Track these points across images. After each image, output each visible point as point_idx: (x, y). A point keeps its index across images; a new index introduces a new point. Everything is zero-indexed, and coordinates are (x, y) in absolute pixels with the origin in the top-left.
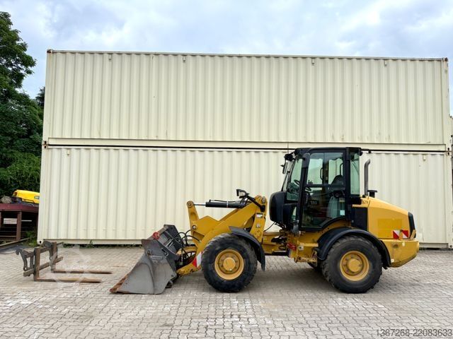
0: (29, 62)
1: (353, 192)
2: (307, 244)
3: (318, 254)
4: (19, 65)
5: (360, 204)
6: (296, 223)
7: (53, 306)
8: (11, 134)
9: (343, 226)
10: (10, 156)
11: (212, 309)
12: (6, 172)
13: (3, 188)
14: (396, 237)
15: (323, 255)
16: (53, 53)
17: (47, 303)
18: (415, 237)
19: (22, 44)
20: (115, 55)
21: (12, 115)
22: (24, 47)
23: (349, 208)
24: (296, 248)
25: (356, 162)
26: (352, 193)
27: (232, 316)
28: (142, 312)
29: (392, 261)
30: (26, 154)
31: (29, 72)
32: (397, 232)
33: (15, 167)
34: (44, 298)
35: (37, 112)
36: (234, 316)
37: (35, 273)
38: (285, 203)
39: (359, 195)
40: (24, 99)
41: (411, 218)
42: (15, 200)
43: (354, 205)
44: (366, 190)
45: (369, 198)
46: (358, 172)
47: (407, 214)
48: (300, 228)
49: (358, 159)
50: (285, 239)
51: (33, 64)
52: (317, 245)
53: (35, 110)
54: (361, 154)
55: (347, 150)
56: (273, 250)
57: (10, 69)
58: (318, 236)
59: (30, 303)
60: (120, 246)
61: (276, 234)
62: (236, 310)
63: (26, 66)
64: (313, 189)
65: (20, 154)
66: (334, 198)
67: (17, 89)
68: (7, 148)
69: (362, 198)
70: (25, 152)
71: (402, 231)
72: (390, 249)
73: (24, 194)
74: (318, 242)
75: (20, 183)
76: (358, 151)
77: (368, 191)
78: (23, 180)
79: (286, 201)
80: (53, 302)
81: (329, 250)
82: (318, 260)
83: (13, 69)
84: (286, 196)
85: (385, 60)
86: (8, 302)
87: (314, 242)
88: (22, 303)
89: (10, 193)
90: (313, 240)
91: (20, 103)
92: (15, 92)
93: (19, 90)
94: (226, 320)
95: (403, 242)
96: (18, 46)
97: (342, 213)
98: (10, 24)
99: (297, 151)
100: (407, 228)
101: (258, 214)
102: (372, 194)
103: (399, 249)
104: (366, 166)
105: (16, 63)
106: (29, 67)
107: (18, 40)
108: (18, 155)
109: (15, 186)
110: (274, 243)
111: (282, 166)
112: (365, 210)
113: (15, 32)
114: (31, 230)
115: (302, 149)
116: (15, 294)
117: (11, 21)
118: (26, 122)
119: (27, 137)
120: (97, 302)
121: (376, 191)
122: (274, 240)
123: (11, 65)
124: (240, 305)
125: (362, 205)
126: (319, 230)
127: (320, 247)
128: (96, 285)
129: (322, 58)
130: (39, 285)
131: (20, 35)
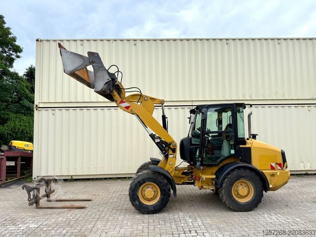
0: (18, 50)
1: (240, 135)
2: (208, 175)
3: (216, 183)
4: (11, 52)
5: (245, 145)
6: (198, 160)
7: (54, 228)
8: (7, 101)
9: (233, 161)
10: (6, 116)
11: (174, 226)
12: (3, 128)
13: (2, 139)
14: (272, 168)
15: (219, 184)
16: (41, 41)
17: (49, 226)
18: (287, 168)
19: (13, 37)
20: (85, 42)
21: (7, 87)
22: (14, 39)
23: (237, 148)
24: (199, 179)
25: (241, 113)
26: (239, 137)
27: (190, 231)
28: (122, 231)
29: (271, 186)
30: (18, 114)
31: (18, 57)
32: (274, 165)
33: (11, 124)
34: (46, 222)
35: (25, 85)
36: (192, 232)
37: (37, 202)
38: (191, 145)
39: (244, 138)
40: (15, 76)
41: (283, 154)
42: (11, 148)
43: (241, 146)
44: (250, 134)
45: (252, 140)
46: (243, 121)
47: (280, 151)
48: (202, 165)
49: (243, 112)
50: (192, 172)
51: (20, 51)
52: (214, 177)
53: (23, 83)
54: (245, 108)
55: (235, 106)
56: (182, 181)
57: (5, 55)
58: (215, 169)
59: (36, 226)
60: (93, 179)
61: (185, 169)
62: (192, 227)
63: (16, 52)
64: (211, 135)
65: (13, 115)
66: (226, 141)
67: (9, 69)
68: (4, 111)
69: (247, 141)
70: (16, 113)
71: (277, 164)
72: (268, 178)
73: (17, 144)
74: (215, 174)
75: (14, 135)
76: (243, 106)
77: (251, 135)
78: (16, 133)
79: (192, 144)
80: (54, 225)
81: (224, 180)
82: (216, 187)
83: (7, 55)
84: (191, 141)
85: (278, 39)
86: (20, 226)
87: (212, 174)
88: (31, 226)
89: (7, 143)
90: (212, 172)
91: (13, 79)
92: (9, 71)
93: (11, 70)
94: (187, 235)
95: (278, 172)
96: (10, 39)
97: (233, 152)
98: (5, 23)
99: (198, 107)
100: (281, 161)
101: (171, 154)
102: (254, 137)
103: (276, 178)
104: (249, 116)
105: (9, 50)
106: (18, 53)
107: (10, 35)
108: (12, 115)
109: (11, 138)
110: (184, 176)
111: (189, 118)
112: (249, 149)
113: (8, 28)
114: (27, 169)
115: (201, 106)
116: (24, 220)
117: (5, 21)
118: (17, 92)
119: (18, 102)
120: (87, 224)
121: (257, 135)
122: (184, 173)
123: (6, 52)
124: (194, 223)
125: (247, 146)
126: (216, 166)
127: (217, 177)
128: (82, 210)
129: (234, 40)
130: (41, 212)
131: (11, 31)
